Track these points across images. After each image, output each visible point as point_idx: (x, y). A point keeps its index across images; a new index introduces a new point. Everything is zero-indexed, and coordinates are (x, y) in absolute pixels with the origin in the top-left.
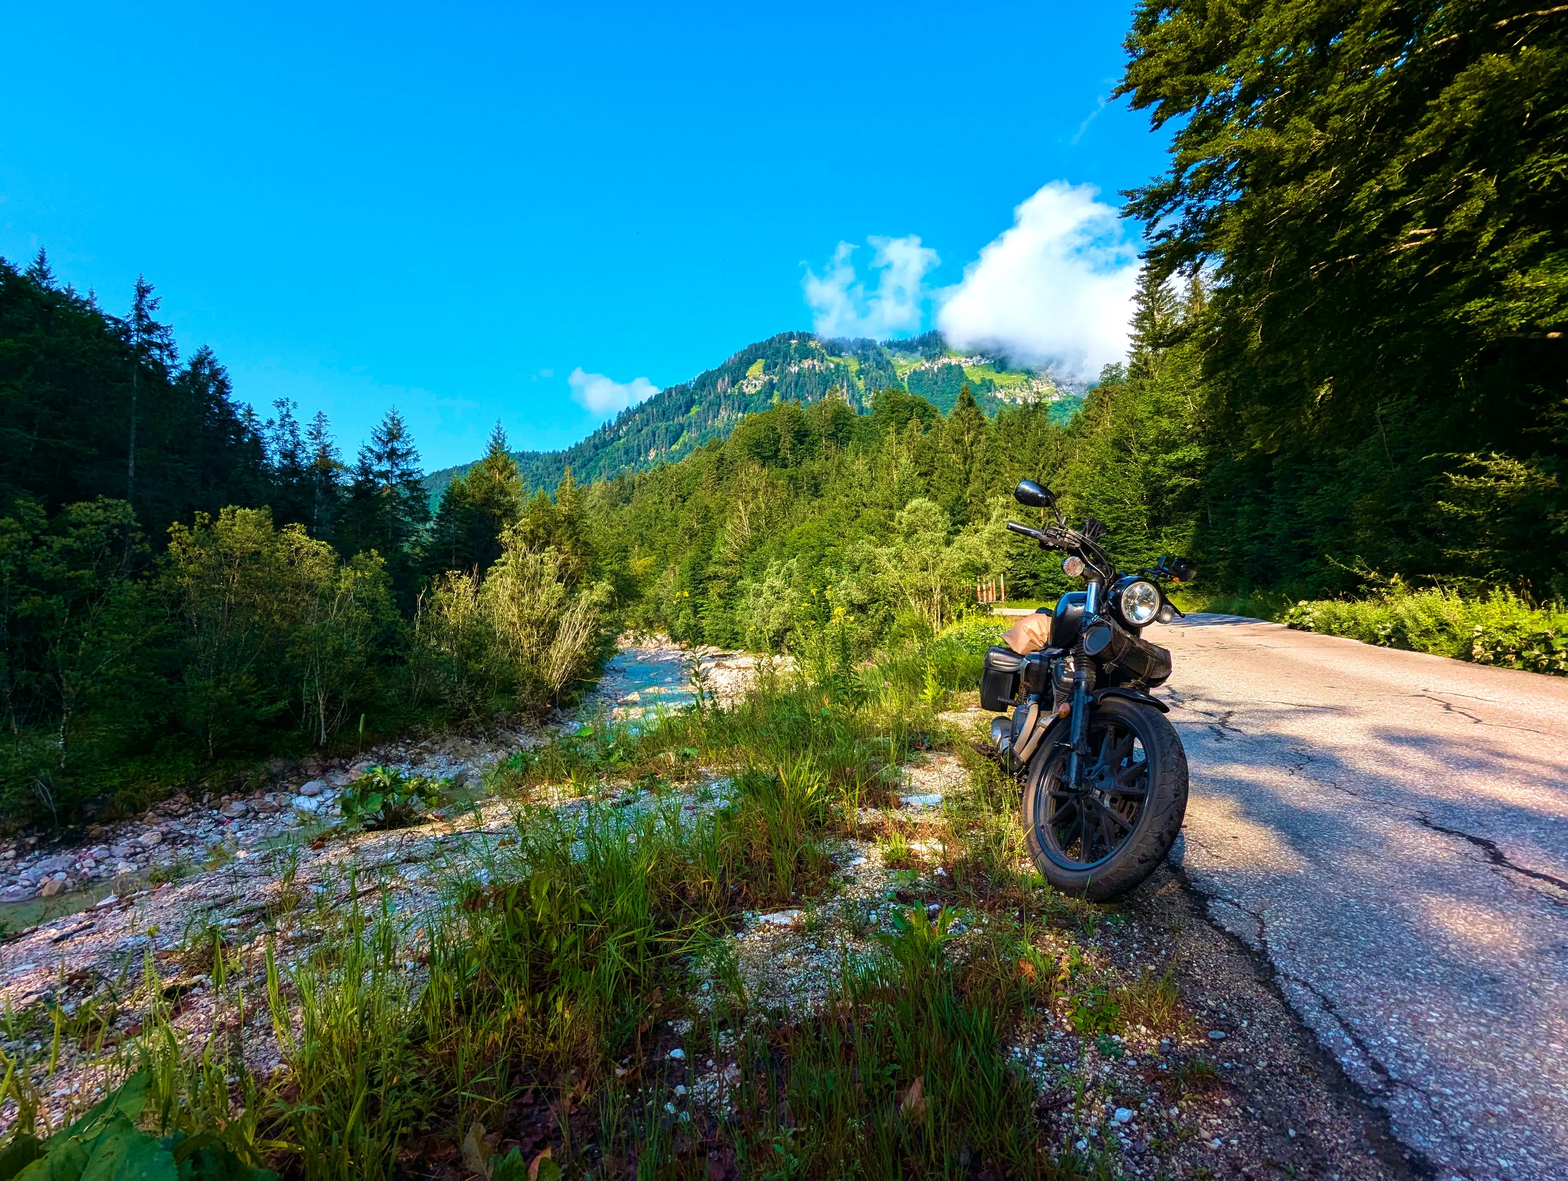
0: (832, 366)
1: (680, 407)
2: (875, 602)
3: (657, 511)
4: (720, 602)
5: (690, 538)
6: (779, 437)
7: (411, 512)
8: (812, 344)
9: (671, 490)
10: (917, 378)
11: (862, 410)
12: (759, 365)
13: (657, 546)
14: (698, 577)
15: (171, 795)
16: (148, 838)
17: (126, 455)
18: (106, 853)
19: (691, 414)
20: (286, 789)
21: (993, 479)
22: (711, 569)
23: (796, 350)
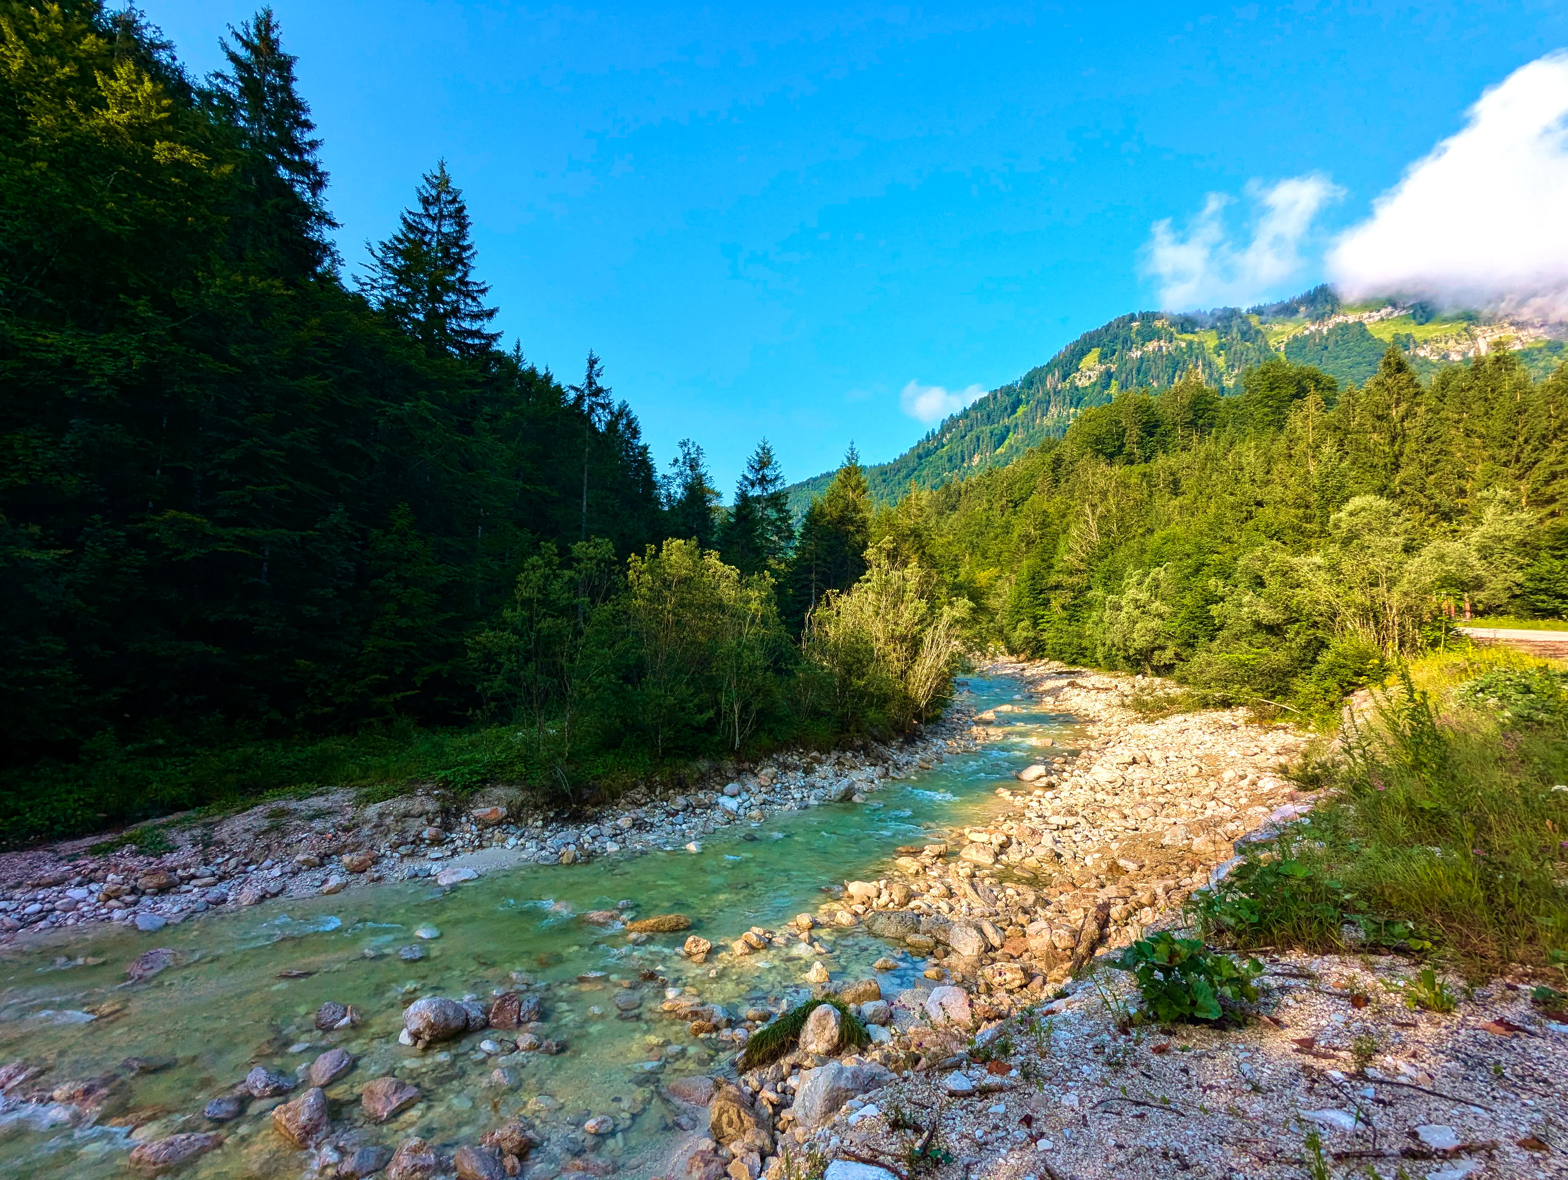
0: (1183, 345)
1: (1006, 409)
2: (1294, 622)
3: (988, 518)
4: (1064, 614)
5: (1028, 544)
6: (1125, 430)
7: (778, 531)
8: (1158, 324)
9: (1002, 496)
10: (1297, 346)
11: (1222, 390)
12: (1093, 355)
13: (989, 554)
14: (1038, 587)
15: (635, 786)
16: (624, 822)
17: (581, 498)
18: (598, 832)
19: (1017, 415)
20: (713, 788)
21: (1437, 461)
22: (1053, 579)
23: (1138, 333)
